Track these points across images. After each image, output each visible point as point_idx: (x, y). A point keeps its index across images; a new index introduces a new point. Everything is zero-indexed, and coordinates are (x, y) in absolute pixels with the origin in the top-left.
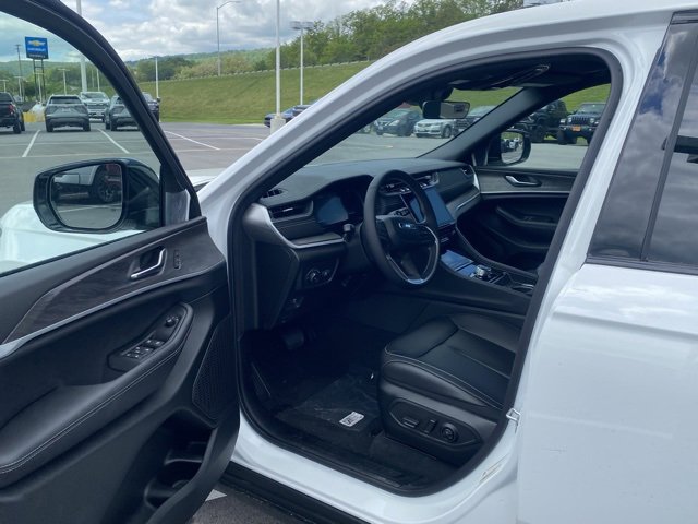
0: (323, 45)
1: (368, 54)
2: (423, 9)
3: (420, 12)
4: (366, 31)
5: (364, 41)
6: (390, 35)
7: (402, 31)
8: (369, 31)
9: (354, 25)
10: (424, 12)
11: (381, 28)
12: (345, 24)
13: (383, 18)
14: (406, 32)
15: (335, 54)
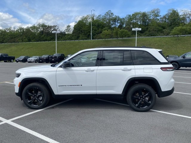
8: (4, 35)
13: (8, 32)
14: (16, 36)
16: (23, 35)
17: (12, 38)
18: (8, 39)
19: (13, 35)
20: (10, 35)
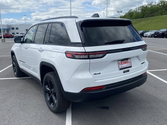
0: (132, 15)
1: (145, 16)
2: (161, 3)
3: (161, 4)
4: (144, 11)
5: (143, 13)
6: (151, 11)
7: (155, 10)
8: (145, 11)
9: (141, 9)
10: (162, 4)
11: (148, 9)
12: (139, 9)
13: (150, 7)
14: (156, 10)
15: (135, 17)
16: (164, 8)
17: (151, 13)
18: (148, 14)
19: (153, 10)
20: (150, 10)
